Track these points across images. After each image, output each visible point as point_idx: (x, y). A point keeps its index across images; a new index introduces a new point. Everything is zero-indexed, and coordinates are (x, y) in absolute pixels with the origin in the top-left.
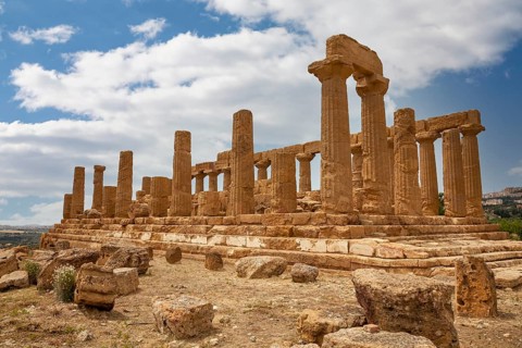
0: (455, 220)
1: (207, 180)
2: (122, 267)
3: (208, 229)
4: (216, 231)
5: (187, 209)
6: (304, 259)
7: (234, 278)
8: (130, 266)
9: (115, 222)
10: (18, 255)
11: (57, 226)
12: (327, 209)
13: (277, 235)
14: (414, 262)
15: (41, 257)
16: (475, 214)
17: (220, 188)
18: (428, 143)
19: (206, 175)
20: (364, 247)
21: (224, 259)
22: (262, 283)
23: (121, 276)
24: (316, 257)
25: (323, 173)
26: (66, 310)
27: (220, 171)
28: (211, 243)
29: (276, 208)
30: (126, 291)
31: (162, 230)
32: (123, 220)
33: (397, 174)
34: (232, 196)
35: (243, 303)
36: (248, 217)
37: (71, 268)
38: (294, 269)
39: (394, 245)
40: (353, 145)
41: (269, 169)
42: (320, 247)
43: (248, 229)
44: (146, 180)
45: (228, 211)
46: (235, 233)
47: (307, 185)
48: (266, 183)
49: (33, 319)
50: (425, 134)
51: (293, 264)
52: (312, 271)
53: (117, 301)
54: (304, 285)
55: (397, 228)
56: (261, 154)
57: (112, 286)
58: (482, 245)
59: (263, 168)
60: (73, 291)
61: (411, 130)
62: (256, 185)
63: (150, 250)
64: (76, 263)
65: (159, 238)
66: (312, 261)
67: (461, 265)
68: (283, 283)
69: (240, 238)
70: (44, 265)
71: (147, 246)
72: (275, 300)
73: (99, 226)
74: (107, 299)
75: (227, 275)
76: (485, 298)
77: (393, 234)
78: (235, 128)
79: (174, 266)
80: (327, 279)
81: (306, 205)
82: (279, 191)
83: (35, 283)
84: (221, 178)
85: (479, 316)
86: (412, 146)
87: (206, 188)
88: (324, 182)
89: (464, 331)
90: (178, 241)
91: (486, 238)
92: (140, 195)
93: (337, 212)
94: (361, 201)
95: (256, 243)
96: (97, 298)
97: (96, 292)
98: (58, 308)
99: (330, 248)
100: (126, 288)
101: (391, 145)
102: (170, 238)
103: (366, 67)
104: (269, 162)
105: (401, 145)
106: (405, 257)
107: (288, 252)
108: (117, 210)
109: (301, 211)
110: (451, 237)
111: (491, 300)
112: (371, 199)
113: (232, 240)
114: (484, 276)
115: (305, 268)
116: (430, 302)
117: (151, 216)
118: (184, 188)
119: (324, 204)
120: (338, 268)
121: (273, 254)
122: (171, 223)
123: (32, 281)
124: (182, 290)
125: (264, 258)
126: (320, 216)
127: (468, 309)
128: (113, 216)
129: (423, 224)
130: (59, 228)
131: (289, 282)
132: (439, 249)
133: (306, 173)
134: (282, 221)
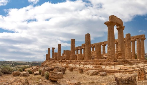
0: (139, 60)
1: (79, 51)
2: (59, 72)
3: (79, 63)
4: (82, 64)
5: (74, 58)
6: (103, 71)
7: (86, 75)
8: (61, 72)
9: (57, 61)
10: (37, 68)
11: (45, 61)
12: (109, 58)
13: (97, 65)
14: (129, 70)
15: (42, 68)
16: (143, 58)
17: (83, 53)
18: (134, 42)
19: (79, 49)
20: (118, 67)
21: (84, 71)
22: (93, 77)
23: (59, 74)
24: (106, 70)
25: (108, 49)
26: (47, 81)
27: (82, 49)
28: (80, 67)
29: (97, 58)
30: (60, 78)
31: (68, 63)
32: (59, 61)
33: (126, 49)
34: (85, 55)
35: (88, 81)
36: (89, 60)
37: (48, 72)
38: (101, 73)
39: (125, 66)
40: (115, 42)
41: (95, 48)
42: (108, 68)
43: (89, 63)
44: (64, 51)
45: (85, 59)
46: (86, 64)
47: (104, 52)
48: (94, 52)
49: (41, 82)
50: (133, 40)
51: (101, 72)
52: (105, 73)
53: (58, 80)
54: (103, 77)
55: (126, 62)
56: (93, 44)
57: (57, 77)
58: (144, 65)
59: (93, 48)
60: (48, 77)
61: (130, 39)
62: (91, 52)
63: (66, 68)
64: (49, 70)
65: (68, 65)
66: (105, 71)
67: (139, 70)
68: (98, 77)
69: (87, 65)
70: (42, 70)
71: (65, 67)
72: (96, 81)
73: (54, 62)
74: (56, 80)
75: (84, 75)
76: (143, 76)
77: (125, 64)
78: (86, 38)
79: (71, 72)
80: (109, 75)
81: (104, 57)
82: (97, 54)
83: (41, 74)
84: (83, 50)
85: (142, 80)
86: (130, 43)
87: (79, 53)
88: (108, 51)
89: (139, 84)
90: (72, 66)
91: (145, 63)
92: (63, 54)
93: (111, 59)
94: (117, 56)
95: (91, 67)
96: (54, 79)
97: (53, 78)
98: (45, 81)
99: (110, 68)
100: (60, 77)
101: (125, 42)
102: (71, 65)
103: (119, 23)
104: (94, 47)
105: (127, 42)
106: (127, 69)
107: (99, 69)
108: (58, 58)
109: (102, 59)
110: (138, 64)
111: (145, 77)
112: (120, 56)
113: (85, 66)
114: (143, 72)
115: (103, 73)
116: (132, 80)
117: (66, 60)
118: (74, 53)
119: (108, 57)
120: (112, 72)
121: (96, 70)
122: (71, 61)
123: (40, 74)
124: (73, 78)
125: (93, 70)
126: (107, 60)
127: (140, 79)
128: (57, 60)
129: (132, 61)
130: (45, 62)
131: (100, 76)
132: (135, 67)
133: (104, 49)
134: (98, 61)
